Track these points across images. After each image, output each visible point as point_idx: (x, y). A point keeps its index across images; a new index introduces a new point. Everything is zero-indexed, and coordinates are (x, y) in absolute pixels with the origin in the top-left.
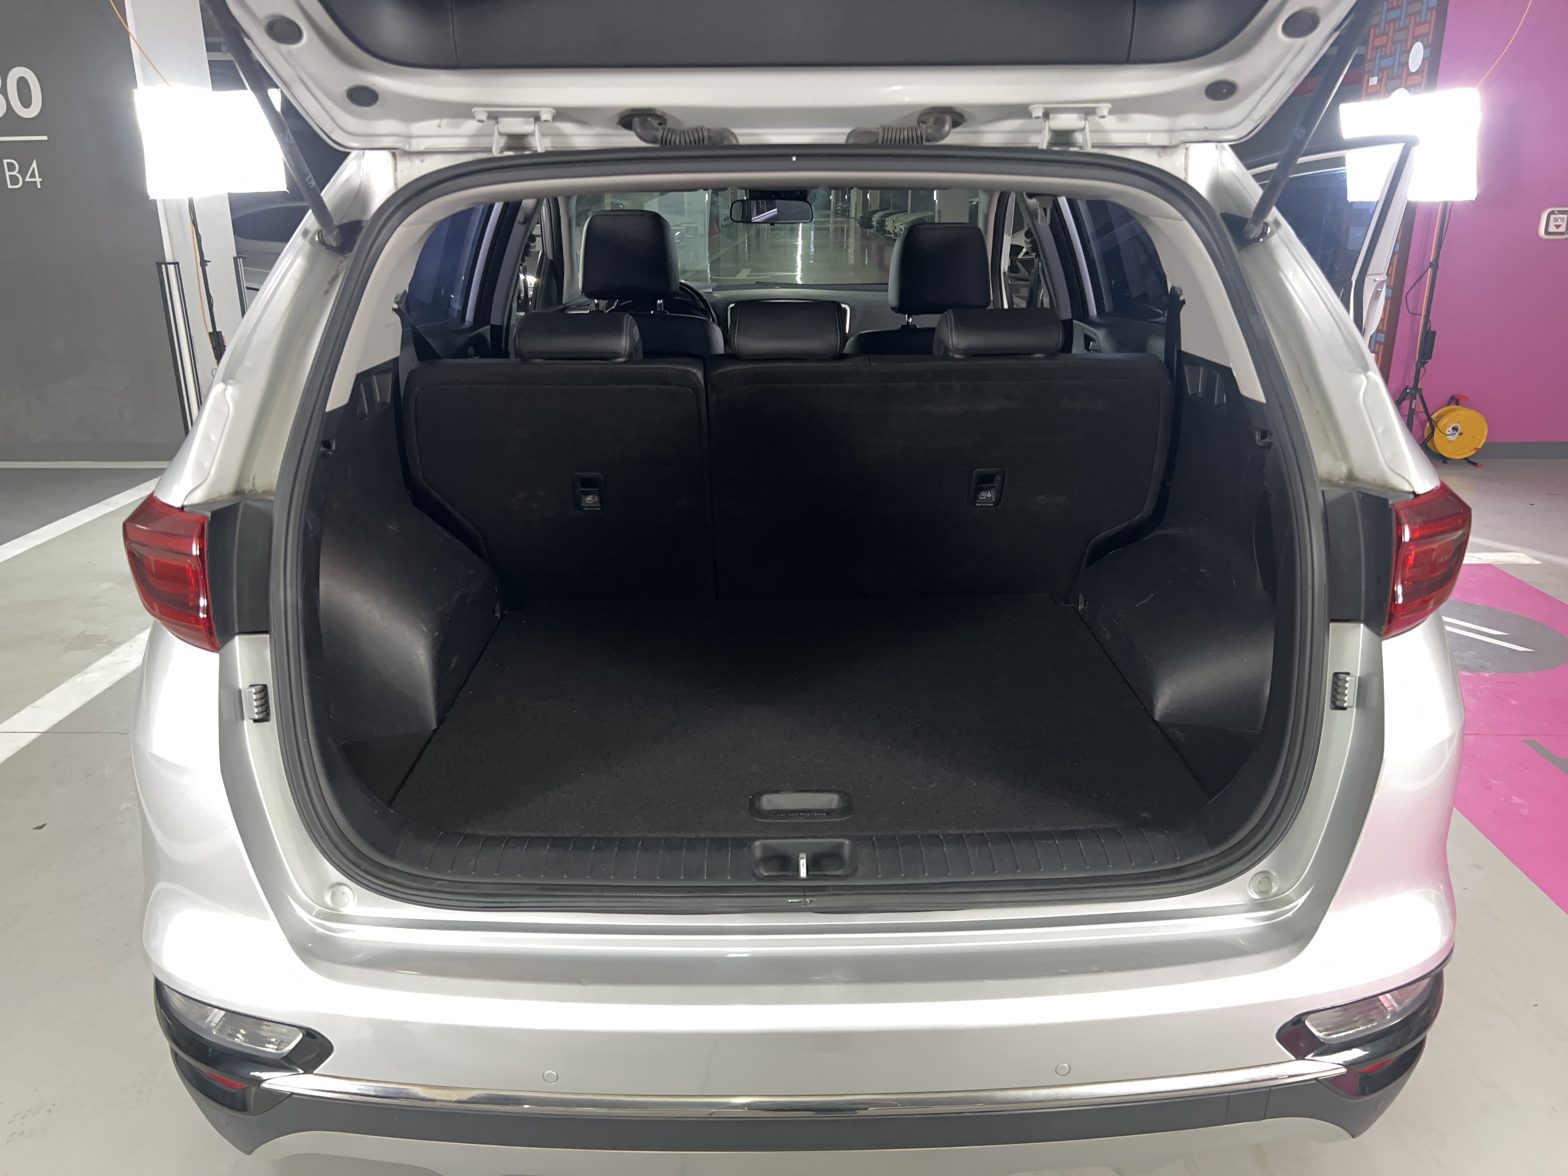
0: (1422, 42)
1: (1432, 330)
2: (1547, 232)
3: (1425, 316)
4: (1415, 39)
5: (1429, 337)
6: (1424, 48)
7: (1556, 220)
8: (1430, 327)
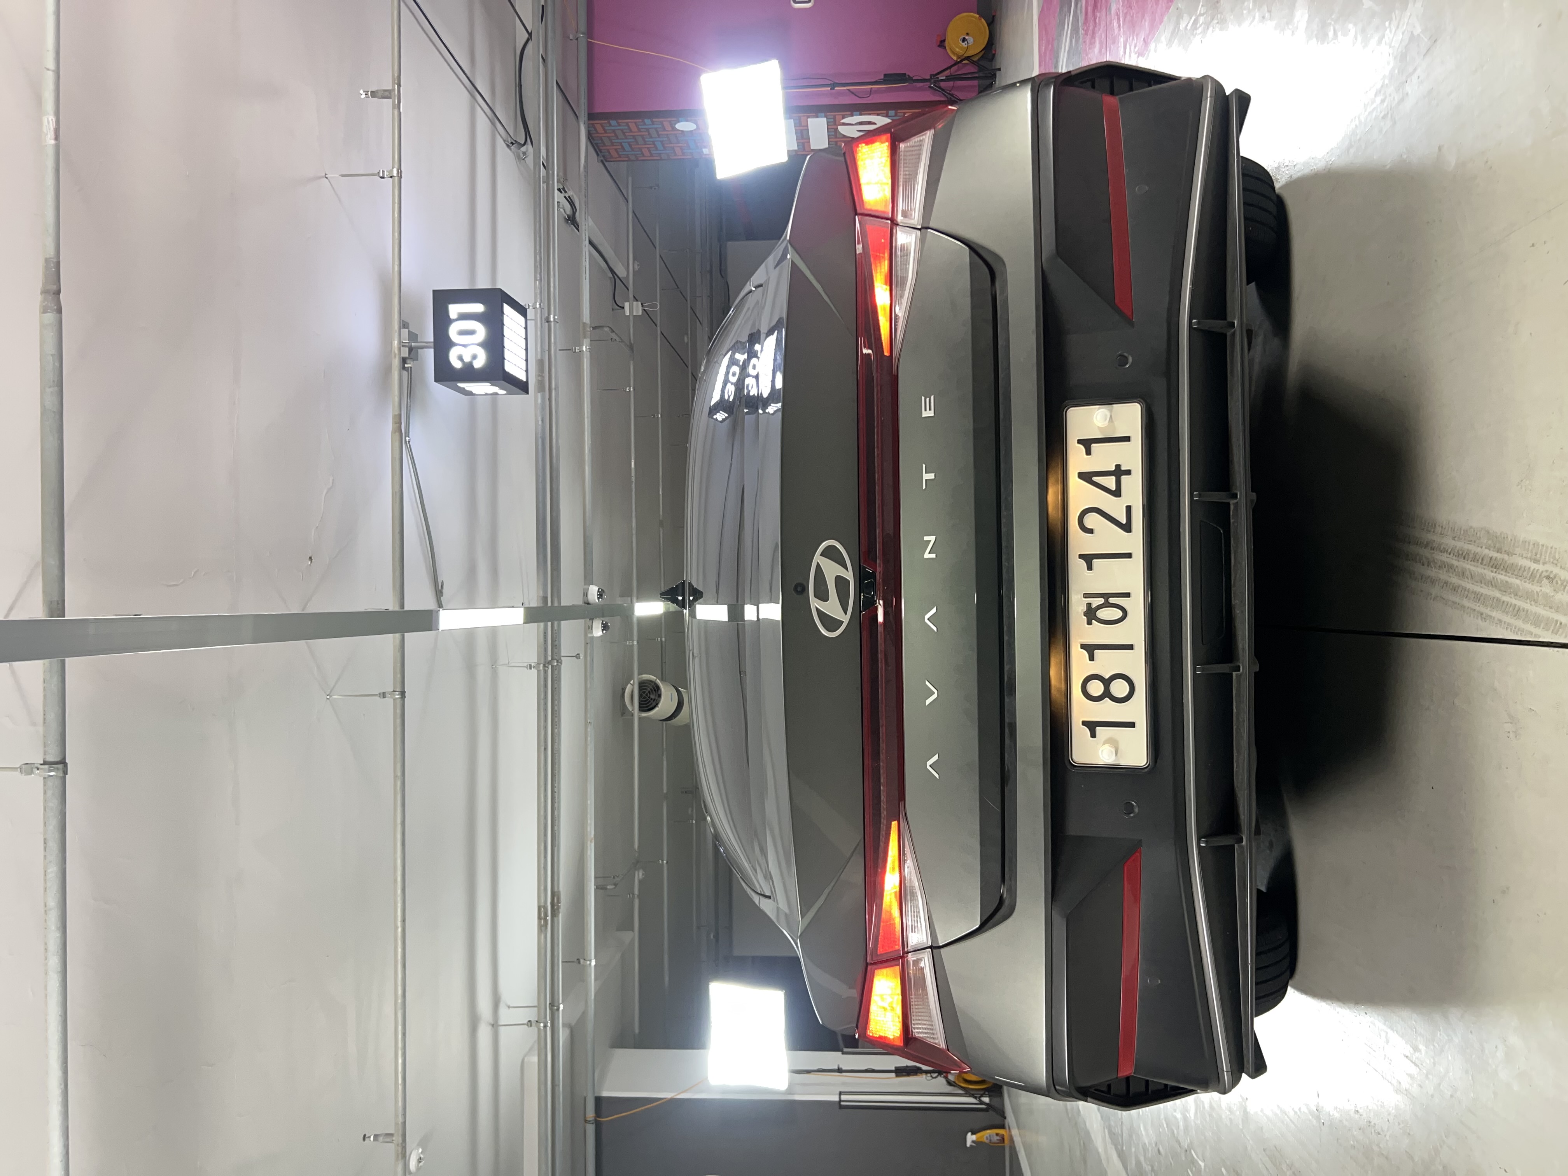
0: (675, 124)
1: (882, 77)
2: (808, 2)
3: (872, 85)
4: (674, 129)
5: (889, 78)
6: (679, 122)
8: (881, 79)
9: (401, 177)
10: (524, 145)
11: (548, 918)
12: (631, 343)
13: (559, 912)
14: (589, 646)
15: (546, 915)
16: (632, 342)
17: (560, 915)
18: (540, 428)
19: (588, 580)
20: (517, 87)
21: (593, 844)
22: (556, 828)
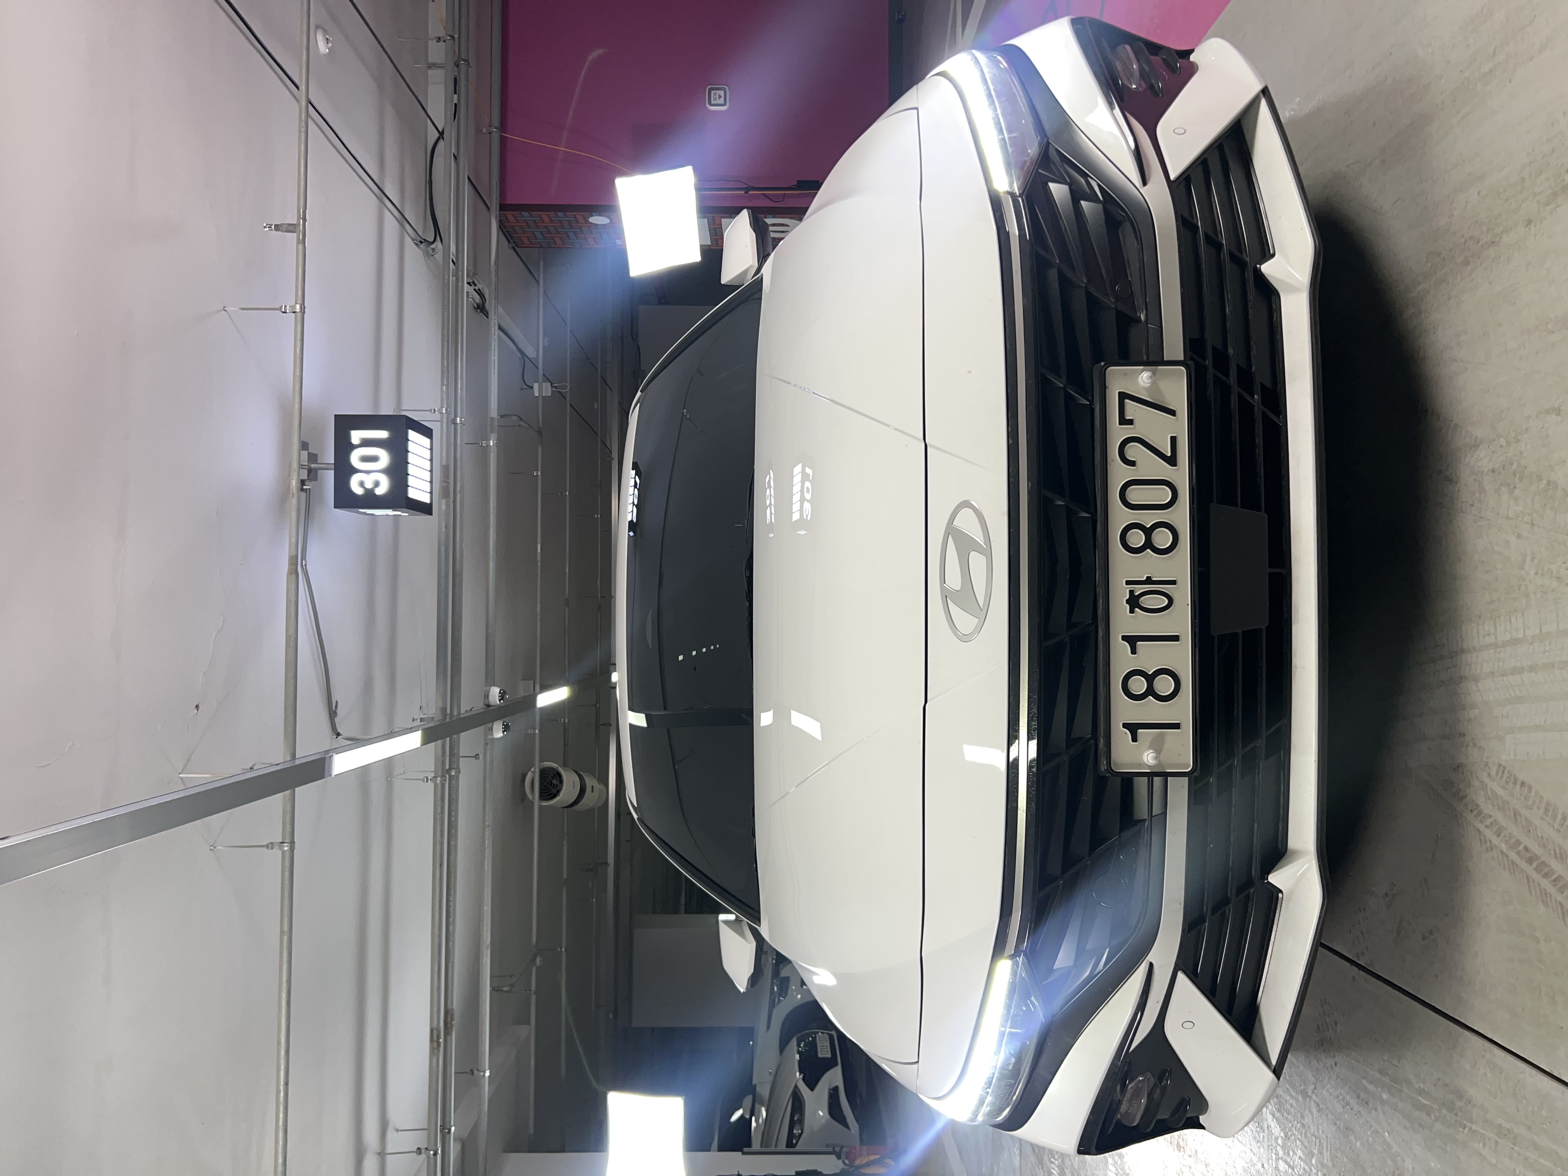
0: (589, 218)
1: (796, 184)
2: (724, 105)
3: (785, 191)
4: (587, 221)
5: (802, 185)
6: (593, 216)
7: (715, 99)
8: (794, 186)
9: (304, 313)
10: (433, 243)
11: (440, 1040)
12: (539, 428)
13: (452, 1031)
14: (488, 746)
15: (438, 1037)
16: (541, 426)
17: (454, 1034)
18: (443, 537)
19: (490, 681)
20: (428, 185)
21: (489, 952)
22: (451, 943)
